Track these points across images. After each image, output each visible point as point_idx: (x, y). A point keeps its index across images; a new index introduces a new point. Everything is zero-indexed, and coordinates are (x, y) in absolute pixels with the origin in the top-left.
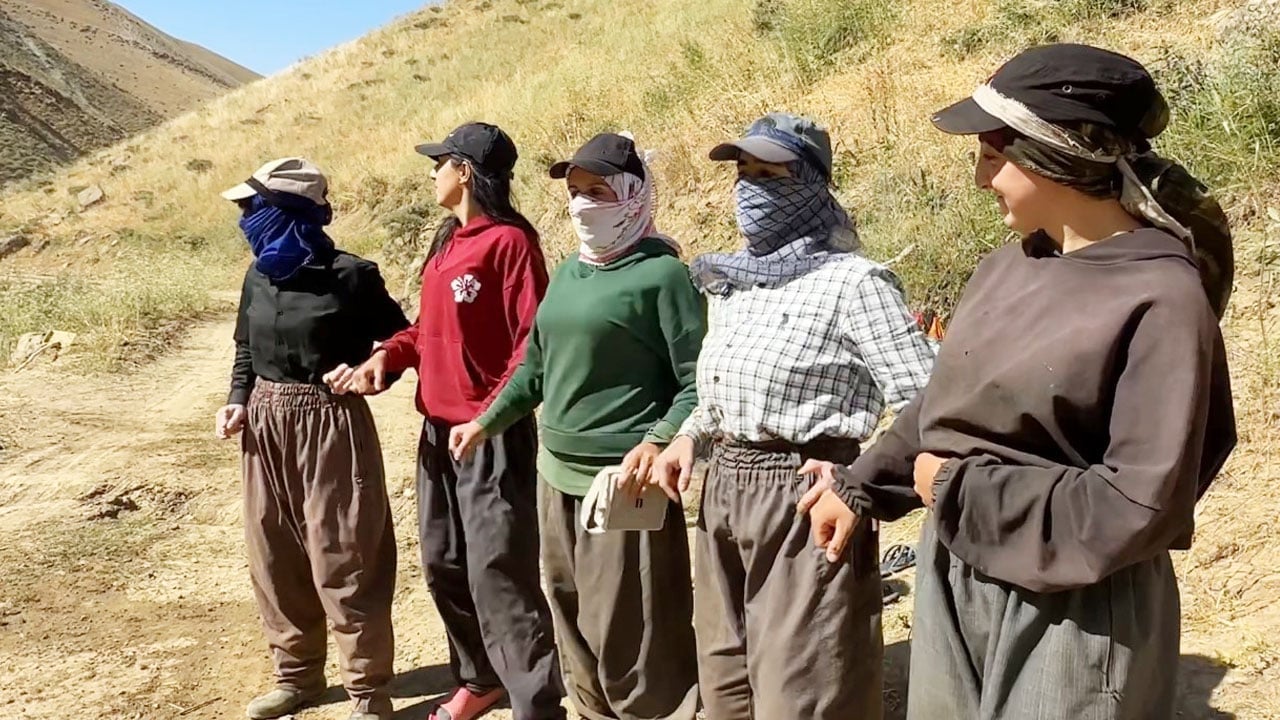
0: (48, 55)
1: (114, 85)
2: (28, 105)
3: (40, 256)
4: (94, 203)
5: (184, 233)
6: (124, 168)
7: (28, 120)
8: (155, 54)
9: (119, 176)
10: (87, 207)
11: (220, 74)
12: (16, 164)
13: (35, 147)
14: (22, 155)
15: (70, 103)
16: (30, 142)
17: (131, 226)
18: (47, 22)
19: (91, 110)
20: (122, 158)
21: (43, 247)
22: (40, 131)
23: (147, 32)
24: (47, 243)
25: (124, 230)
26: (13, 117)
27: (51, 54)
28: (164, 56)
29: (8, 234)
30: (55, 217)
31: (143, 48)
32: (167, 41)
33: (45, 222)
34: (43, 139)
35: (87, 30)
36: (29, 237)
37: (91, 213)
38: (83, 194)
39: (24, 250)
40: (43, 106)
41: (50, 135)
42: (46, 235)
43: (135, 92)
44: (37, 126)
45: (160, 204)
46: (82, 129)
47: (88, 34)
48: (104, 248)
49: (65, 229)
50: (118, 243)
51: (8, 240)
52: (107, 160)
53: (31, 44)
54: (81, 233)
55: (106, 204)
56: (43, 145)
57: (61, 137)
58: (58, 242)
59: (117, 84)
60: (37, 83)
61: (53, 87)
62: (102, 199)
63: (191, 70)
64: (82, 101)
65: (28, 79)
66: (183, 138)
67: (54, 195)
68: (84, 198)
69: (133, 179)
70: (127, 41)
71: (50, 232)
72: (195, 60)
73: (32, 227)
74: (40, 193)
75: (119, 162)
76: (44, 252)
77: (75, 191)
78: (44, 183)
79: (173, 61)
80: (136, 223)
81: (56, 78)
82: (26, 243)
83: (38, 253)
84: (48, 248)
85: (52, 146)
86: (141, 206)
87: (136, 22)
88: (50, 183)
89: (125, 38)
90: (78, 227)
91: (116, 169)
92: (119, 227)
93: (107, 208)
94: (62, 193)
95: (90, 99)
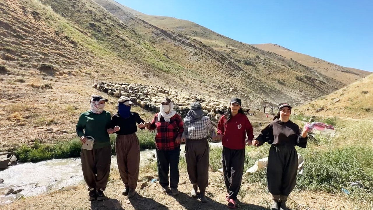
0: (320, 75)
1: (333, 79)
2: (316, 84)
3: (326, 112)
4: (337, 101)
5: (363, 107)
6: (343, 94)
7: (317, 87)
8: (342, 71)
9: (342, 96)
10: (336, 102)
11: (357, 73)
12: (314, 95)
13: (318, 92)
14: (315, 93)
15: (324, 83)
16: (317, 91)
17: (348, 106)
18: (319, 69)
19: (329, 84)
20: (342, 92)
21: (327, 110)
22: (319, 88)
23: (340, 67)
24: (328, 109)
25: (346, 107)
26: (314, 87)
27: (320, 74)
28: (344, 71)
29: (319, 108)
30: (329, 104)
31: (339, 70)
32: (344, 68)
33: (327, 105)
34: (319, 90)
35: (327, 69)
36: (324, 108)
37: (337, 103)
38: (334, 100)
39: (323, 111)
40: (319, 84)
41: (320, 89)
42: (327, 108)
43: (337, 79)
44: (318, 88)
45: (355, 101)
46: (327, 87)
47: (327, 70)
48: (341, 111)
49: (331, 107)
50: (344, 110)
51: (319, 109)
52: (338, 93)
53: (316, 73)
54: (335, 108)
55: (340, 101)
56: (319, 91)
57: (322, 89)
58: (330, 109)
59: (334, 78)
60: (318, 80)
61: (321, 80)
62: (339, 101)
63: (350, 73)
64: (326, 82)
65: (317, 79)
66: (358, 87)
67: (327, 100)
68: (335, 100)
69: (346, 96)
70: (335, 70)
71: (328, 107)
72: (351, 71)
73: (324, 106)
74: (324, 100)
75: (342, 93)
76: (327, 111)
77: (332, 99)
78: (325, 98)
79: (346, 72)
80: (349, 105)
81: (321, 79)
82: (323, 109)
83: (326, 111)
84: (328, 110)
85: (321, 91)
86: (350, 102)
87: (338, 66)
88: (326, 98)
89: (335, 69)
90: (334, 106)
91: (341, 94)
92: (345, 106)
93: (341, 102)
94: (329, 100)
95: (328, 82)
